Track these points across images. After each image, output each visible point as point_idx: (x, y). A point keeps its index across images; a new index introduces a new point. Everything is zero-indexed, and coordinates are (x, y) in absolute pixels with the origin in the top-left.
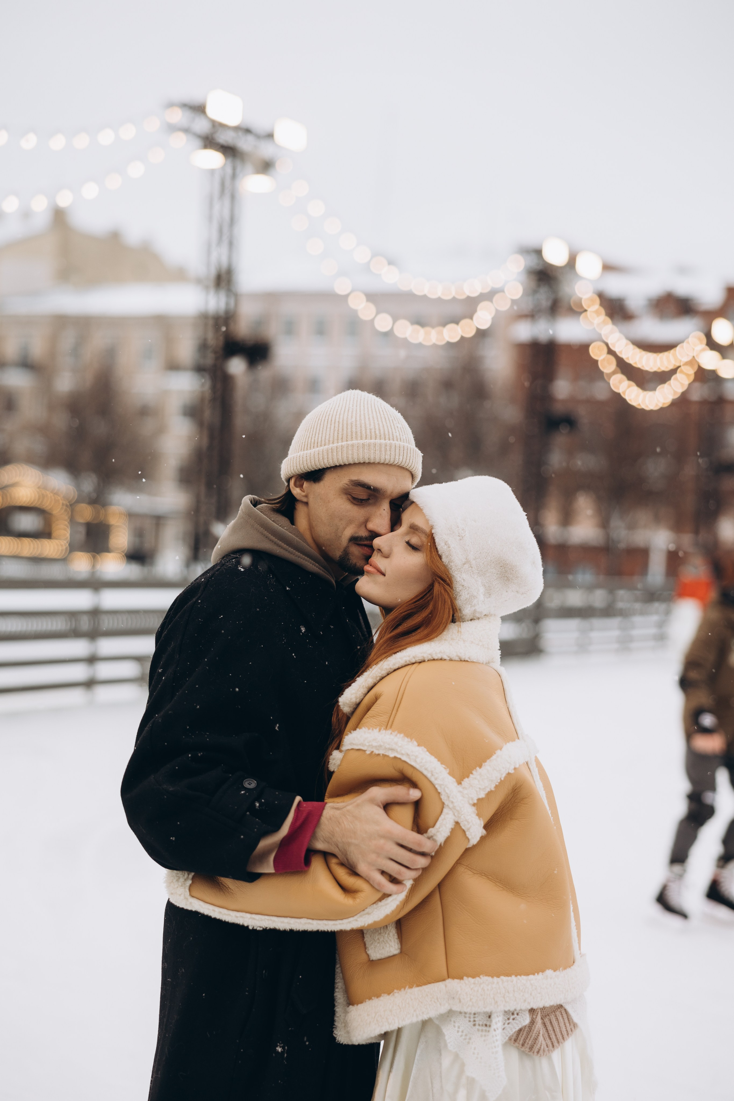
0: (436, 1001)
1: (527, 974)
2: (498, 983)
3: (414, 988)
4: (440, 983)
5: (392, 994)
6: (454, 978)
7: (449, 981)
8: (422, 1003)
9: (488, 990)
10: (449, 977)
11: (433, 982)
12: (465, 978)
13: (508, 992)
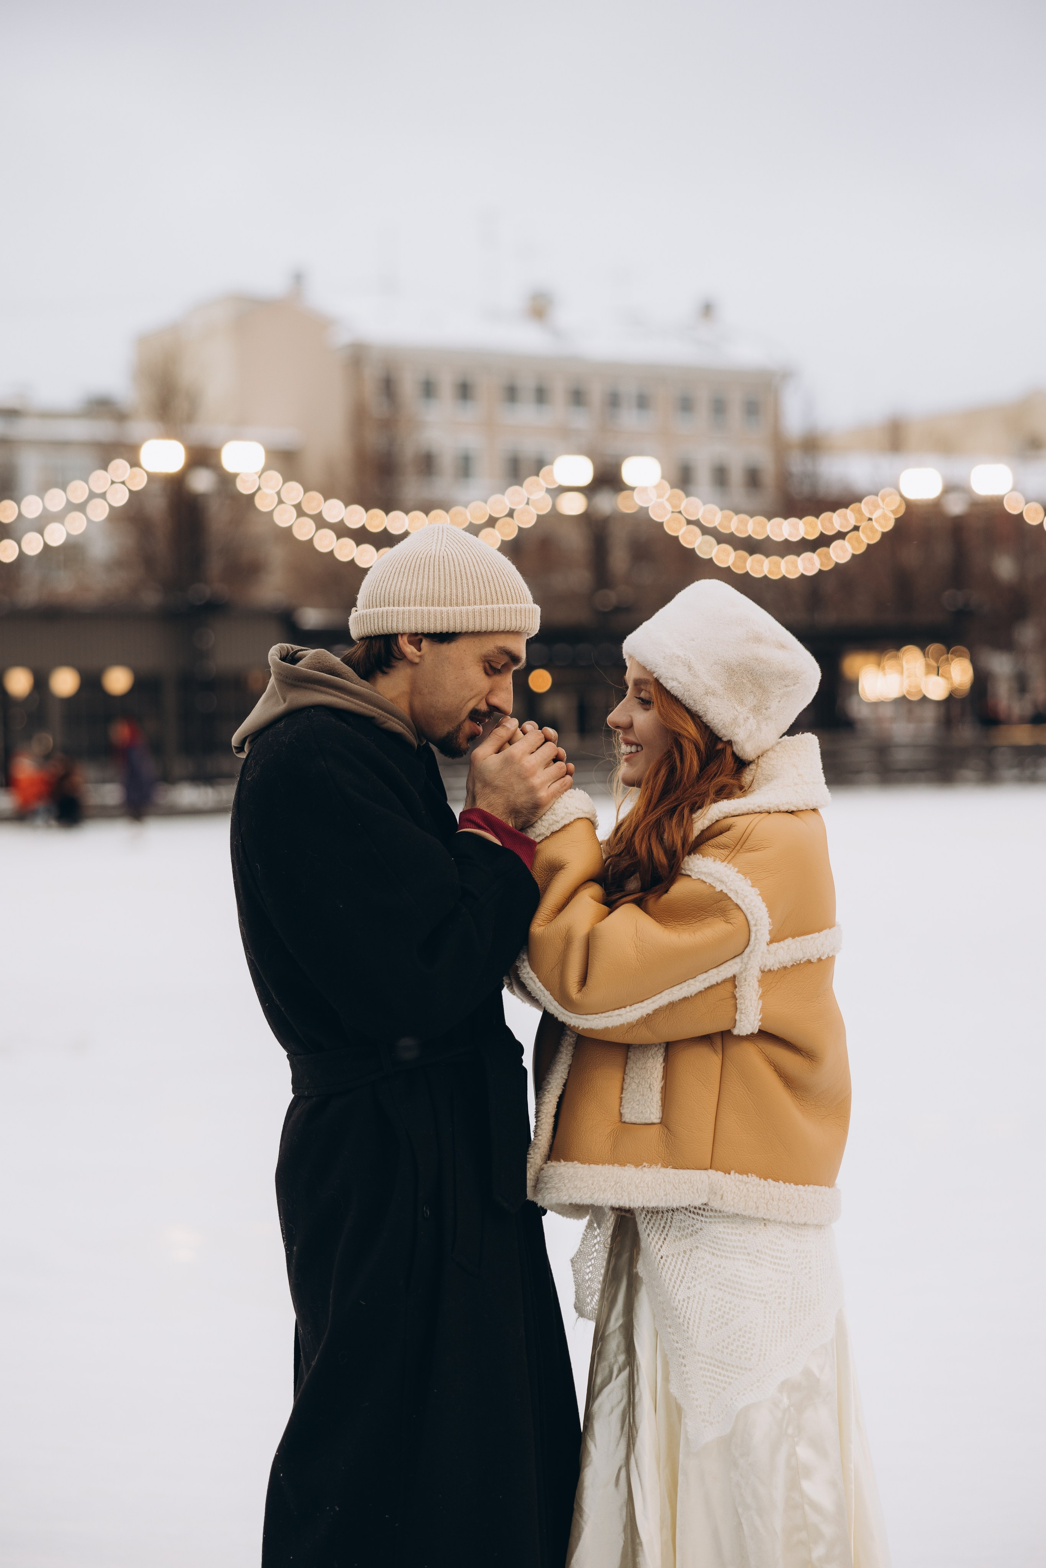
0: (695, 1191)
1: (796, 1184)
2: (764, 1186)
3: (668, 1169)
4: (702, 1172)
5: (640, 1167)
6: (717, 1170)
7: (710, 1171)
8: (676, 1189)
9: (752, 1192)
10: (711, 1168)
11: (693, 1169)
12: (732, 1172)
13: (773, 1200)
